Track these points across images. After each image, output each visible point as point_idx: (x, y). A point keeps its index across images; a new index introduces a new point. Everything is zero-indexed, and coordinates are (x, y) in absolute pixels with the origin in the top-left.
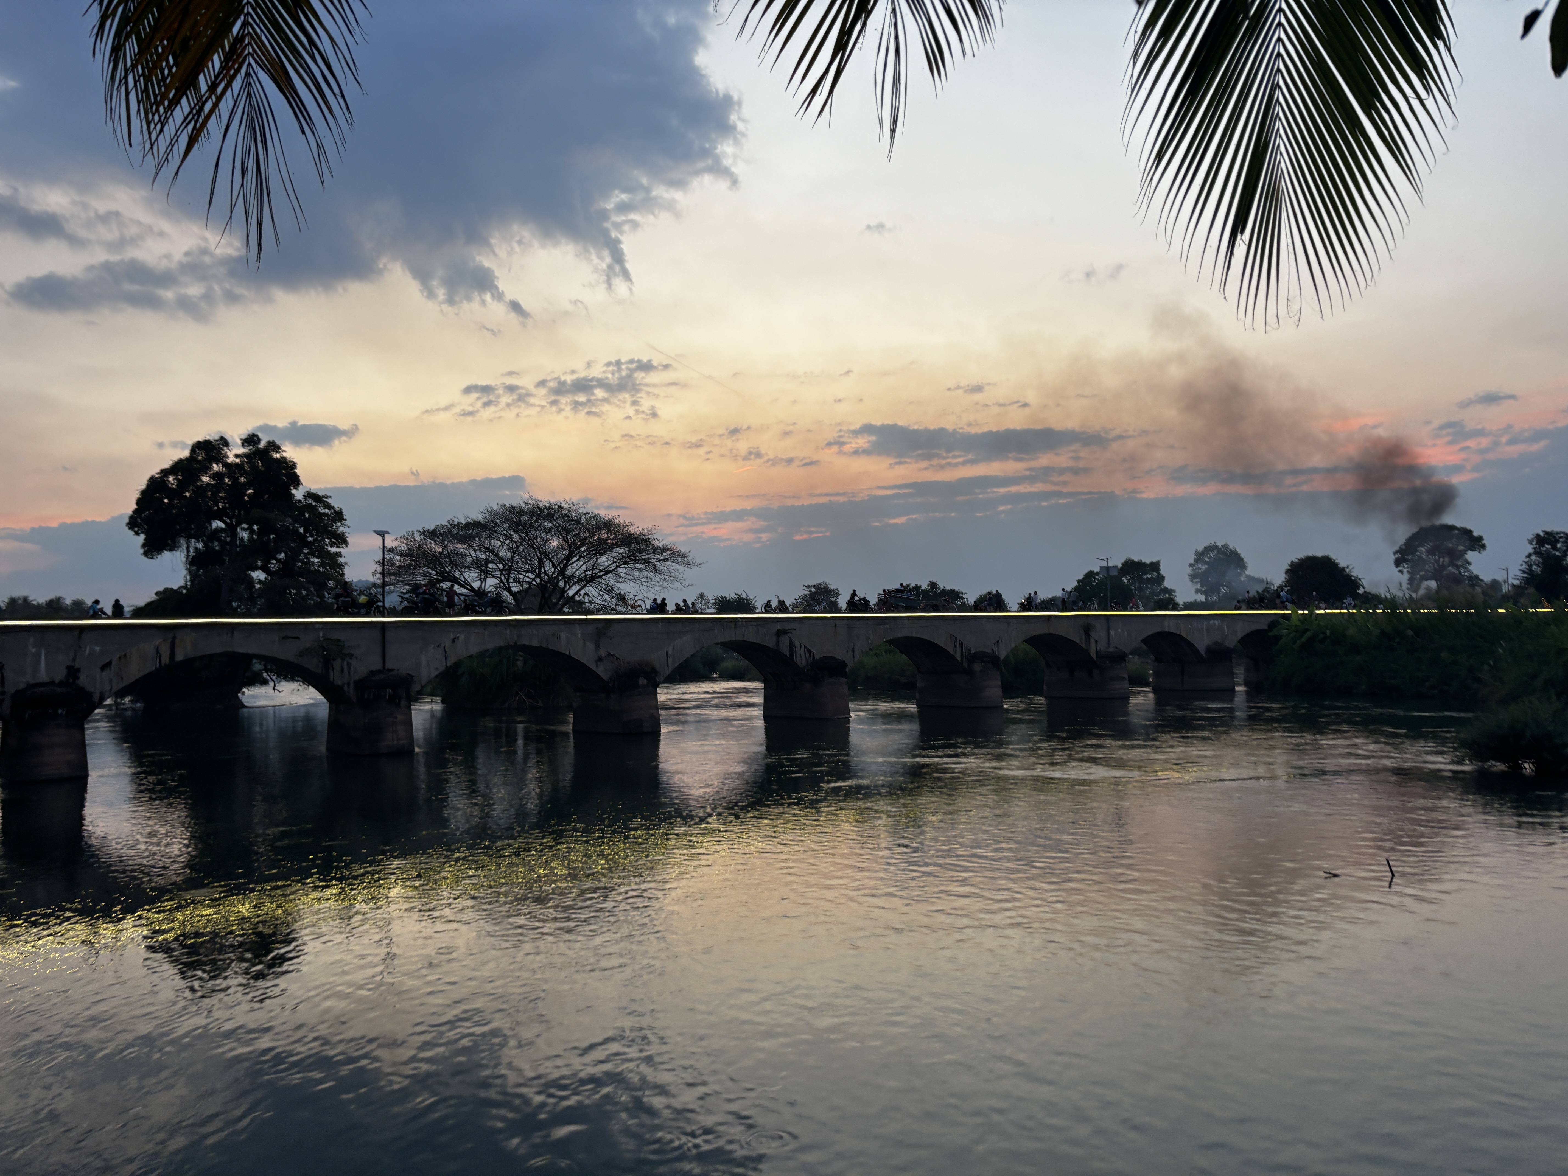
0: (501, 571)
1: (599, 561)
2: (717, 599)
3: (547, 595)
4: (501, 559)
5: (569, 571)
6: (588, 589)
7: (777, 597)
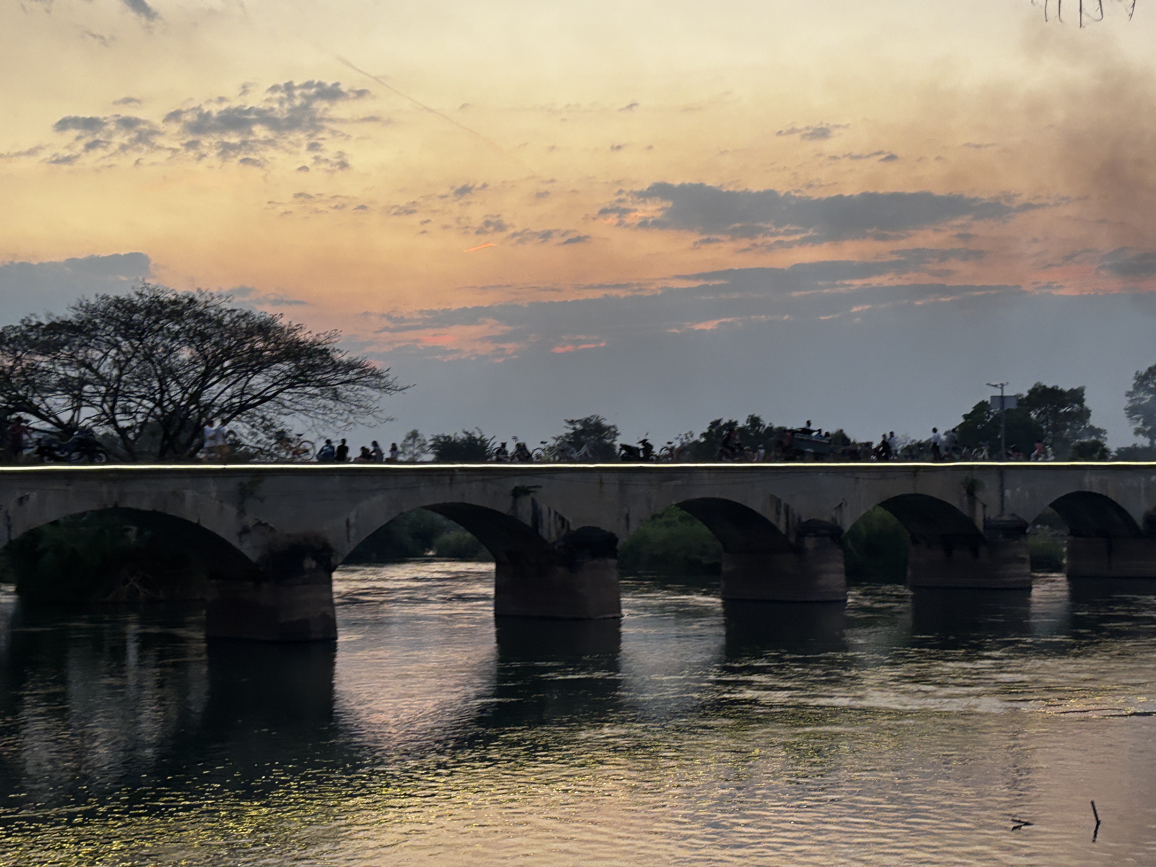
0: (104, 396)
1: (251, 382)
2: (437, 439)
3: (171, 433)
4: (102, 379)
5: (206, 397)
6: (232, 425)
7: (515, 438)
